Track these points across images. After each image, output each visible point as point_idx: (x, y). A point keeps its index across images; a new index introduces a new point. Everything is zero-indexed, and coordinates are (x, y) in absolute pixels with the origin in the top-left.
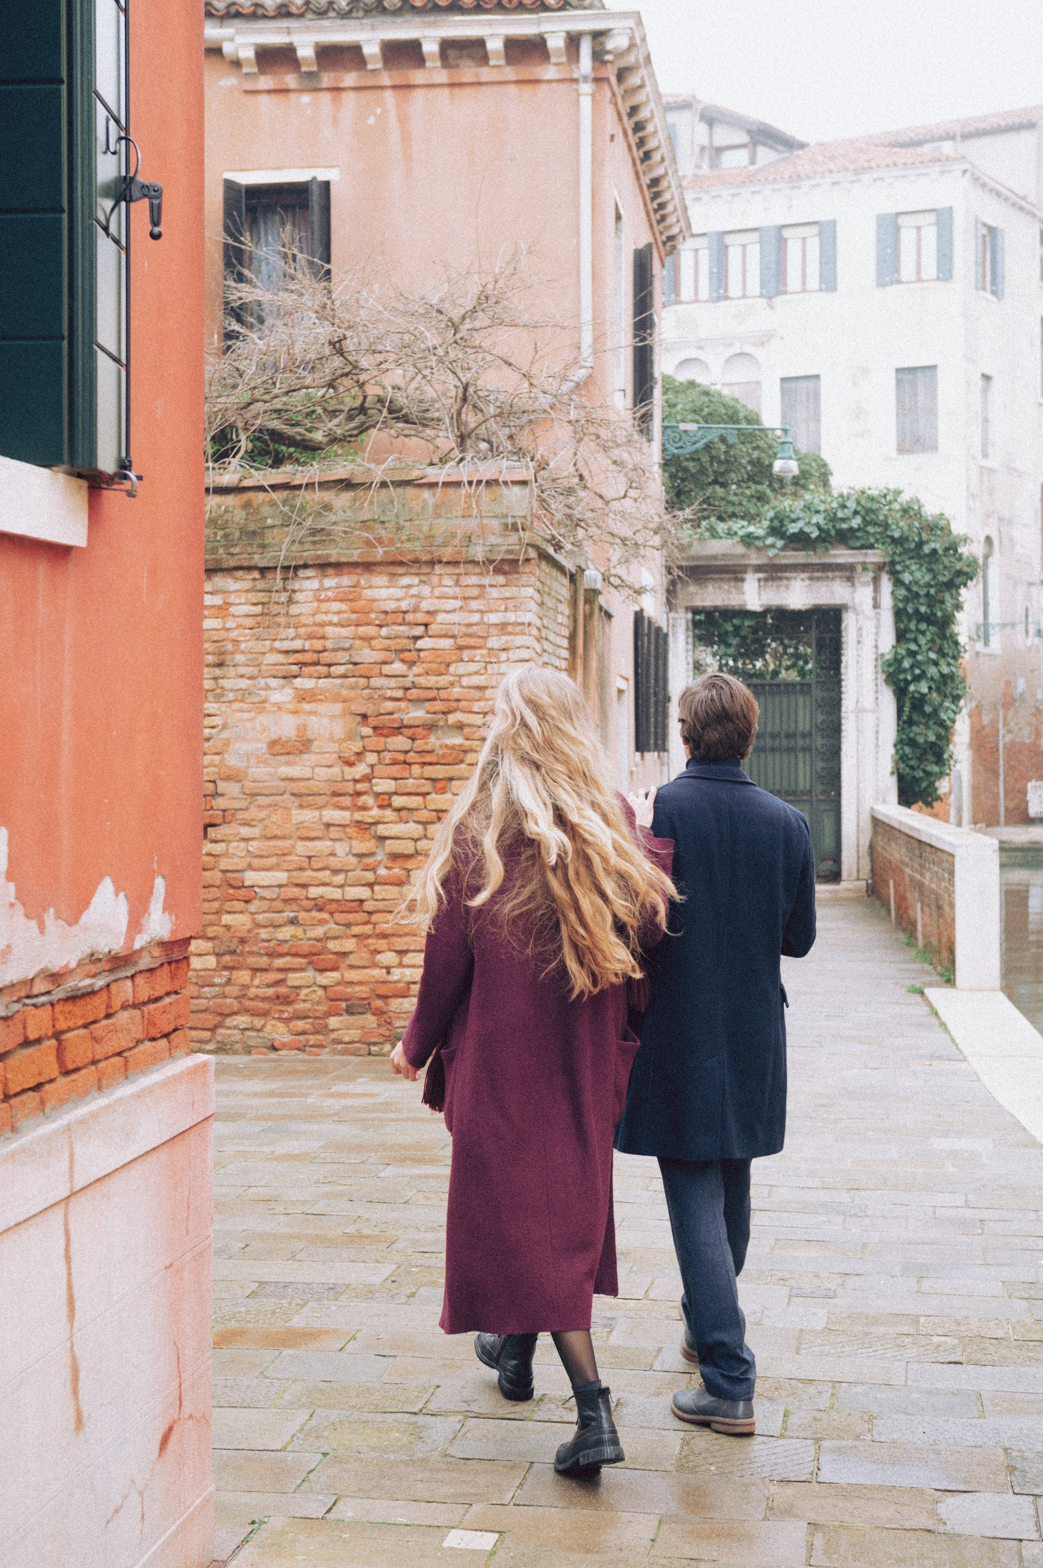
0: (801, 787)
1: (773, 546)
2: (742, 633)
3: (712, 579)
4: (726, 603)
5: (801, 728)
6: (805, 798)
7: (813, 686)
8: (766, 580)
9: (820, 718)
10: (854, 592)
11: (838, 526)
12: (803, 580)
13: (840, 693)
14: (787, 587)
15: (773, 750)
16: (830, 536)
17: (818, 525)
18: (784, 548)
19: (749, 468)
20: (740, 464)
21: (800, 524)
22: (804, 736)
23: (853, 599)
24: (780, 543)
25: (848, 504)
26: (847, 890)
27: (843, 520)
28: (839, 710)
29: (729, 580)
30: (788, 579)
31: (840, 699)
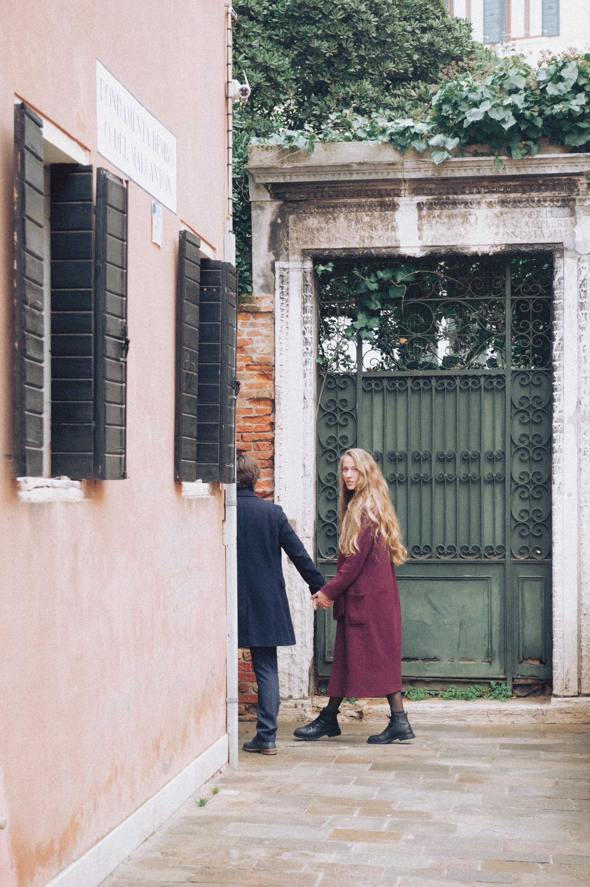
0: (488, 541)
1: (441, 148)
2: (393, 294)
3: (345, 205)
4: (367, 244)
5: (487, 446)
6: (495, 559)
7: (508, 379)
8: (431, 206)
9: (518, 430)
10: (575, 224)
11: (548, 112)
12: (490, 204)
13: (552, 389)
14: (465, 217)
15: (442, 482)
16: (534, 126)
17: (513, 107)
18: (460, 151)
19: (416, 57)
20: (401, 48)
21: (485, 107)
22: (492, 459)
23: (573, 234)
24: (452, 143)
25: (564, 73)
26: (561, 711)
27: (556, 100)
28: (550, 418)
29: (371, 207)
30: (466, 203)
31: (551, 400)
